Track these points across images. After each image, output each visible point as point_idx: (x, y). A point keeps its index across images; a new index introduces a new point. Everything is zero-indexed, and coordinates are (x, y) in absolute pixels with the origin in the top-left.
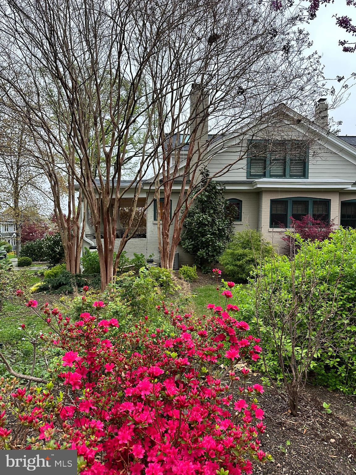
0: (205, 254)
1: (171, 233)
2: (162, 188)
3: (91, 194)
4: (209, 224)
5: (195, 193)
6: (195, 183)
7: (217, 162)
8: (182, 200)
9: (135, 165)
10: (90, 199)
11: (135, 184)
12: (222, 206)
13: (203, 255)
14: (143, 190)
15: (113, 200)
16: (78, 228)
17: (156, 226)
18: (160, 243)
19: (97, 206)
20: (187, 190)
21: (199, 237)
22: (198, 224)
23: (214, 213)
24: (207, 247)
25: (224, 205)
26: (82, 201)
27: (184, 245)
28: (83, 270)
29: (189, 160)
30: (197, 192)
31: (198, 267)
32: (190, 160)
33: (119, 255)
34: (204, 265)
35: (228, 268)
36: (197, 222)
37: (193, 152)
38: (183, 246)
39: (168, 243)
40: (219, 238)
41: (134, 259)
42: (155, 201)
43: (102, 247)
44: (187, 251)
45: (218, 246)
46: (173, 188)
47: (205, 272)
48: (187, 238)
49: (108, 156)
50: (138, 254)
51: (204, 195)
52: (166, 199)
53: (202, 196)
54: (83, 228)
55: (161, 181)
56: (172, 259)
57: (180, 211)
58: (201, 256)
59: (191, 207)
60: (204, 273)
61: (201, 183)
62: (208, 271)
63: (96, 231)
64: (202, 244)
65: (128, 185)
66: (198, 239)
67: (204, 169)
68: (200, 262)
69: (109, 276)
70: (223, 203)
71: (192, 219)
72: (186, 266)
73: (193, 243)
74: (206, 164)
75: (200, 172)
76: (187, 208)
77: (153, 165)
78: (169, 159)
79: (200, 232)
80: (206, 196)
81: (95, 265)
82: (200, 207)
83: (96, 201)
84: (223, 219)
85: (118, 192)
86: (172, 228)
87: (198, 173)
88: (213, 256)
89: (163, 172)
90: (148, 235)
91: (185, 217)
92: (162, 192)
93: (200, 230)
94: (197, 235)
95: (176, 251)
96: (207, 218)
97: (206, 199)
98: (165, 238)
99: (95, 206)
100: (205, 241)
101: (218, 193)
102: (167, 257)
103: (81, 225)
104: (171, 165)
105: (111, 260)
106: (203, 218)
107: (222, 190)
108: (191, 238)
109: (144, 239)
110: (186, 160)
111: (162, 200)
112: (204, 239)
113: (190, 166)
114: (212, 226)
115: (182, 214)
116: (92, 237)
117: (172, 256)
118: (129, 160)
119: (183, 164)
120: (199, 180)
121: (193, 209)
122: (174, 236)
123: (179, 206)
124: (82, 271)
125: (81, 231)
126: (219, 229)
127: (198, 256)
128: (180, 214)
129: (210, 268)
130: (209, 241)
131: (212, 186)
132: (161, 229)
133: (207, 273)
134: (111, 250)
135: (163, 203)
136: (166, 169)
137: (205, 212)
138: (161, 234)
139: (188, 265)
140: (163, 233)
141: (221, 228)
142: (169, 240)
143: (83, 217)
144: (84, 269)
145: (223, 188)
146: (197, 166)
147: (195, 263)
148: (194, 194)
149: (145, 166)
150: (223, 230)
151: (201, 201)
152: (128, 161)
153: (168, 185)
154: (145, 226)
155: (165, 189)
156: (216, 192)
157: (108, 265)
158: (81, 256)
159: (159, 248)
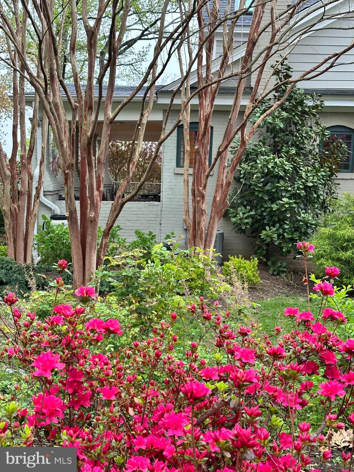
0: (275, 236)
1: (210, 192)
2: (195, 101)
3: (57, 110)
4: (286, 175)
5: (261, 114)
6: (261, 92)
7: (308, 50)
8: (234, 126)
9: (142, 56)
10: (55, 119)
11: (141, 94)
12: (315, 140)
13: (272, 238)
14: (157, 107)
15: (98, 125)
16: (31, 177)
17: (181, 179)
18: (187, 212)
19: (68, 134)
20: (245, 106)
21: (265, 201)
22: (265, 175)
23: (297, 154)
24: (282, 221)
25: (318, 139)
26: (39, 126)
27: (235, 217)
28: (37, 259)
29: (252, 43)
30: (265, 111)
31: (260, 263)
32: (254, 44)
33: (108, 232)
34: (273, 259)
35: (321, 264)
36: (263, 173)
37: (260, 30)
38: (233, 220)
39: (202, 212)
40: (306, 205)
41: (135, 242)
42: (179, 127)
43: (76, 214)
44: (241, 229)
45: (304, 221)
46: (217, 102)
47: (274, 271)
48: (242, 203)
49: (92, 34)
50: (143, 231)
51: (278, 117)
52: (203, 123)
53: (274, 118)
54: (40, 177)
55: (193, 88)
56: (210, 242)
57: (229, 149)
58: (269, 240)
59: (252, 142)
60: (273, 275)
61: (274, 92)
62: (282, 269)
63: (66, 183)
64: (272, 217)
65: (128, 94)
66: (262, 207)
67: (282, 65)
68: (265, 252)
69: (89, 270)
70: (317, 134)
71: (252, 166)
72: (238, 257)
73: (253, 213)
74: (285, 53)
75: (272, 71)
76: (243, 142)
77: (179, 53)
78: (211, 42)
79: (268, 193)
80: (283, 120)
81: (61, 250)
82: (269, 141)
83: (67, 124)
84: (315, 168)
85: (110, 108)
86: (212, 183)
87: (268, 71)
88: (292, 240)
89: (198, 69)
90: (163, 195)
91: (240, 162)
92: (195, 111)
93: (268, 187)
94: (262, 198)
95: (218, 227)
96: (283, 164)
97: (282, 126)
98: (198, 202)
99: (65, 133)
100: (278, 209)
101: (308, 115)
102: (201, 239)
103: (36, 172)
104: (214, 56)
105: (92, 240)
106: (276, 163)
107: (316, 107)
108: (250, 203)
109: (156, 203)
110: (246, 44)
111: (194, 126)
112: (275, 207)
113: (253, 59)
114: (292, 180)
115: (232, 156)
116: (56, 197)
117: (211, 237)
118: (129, 46)
119: (240, 53)
120: (271, 86)
121: (255, 145)
122: (215, 198)
123: (228, 138)
124: (36, 262)
125: (35, 184)
126: (306, 188)
127: (263, 241)
128: (229, 156)
129: (284, 264)
130: (286, 211)
131: (296, 99)
132: (190, 184)
133: (278, 274)
134: (94, 221)
135: (196, 132)
136: (204, 63)
137: (279, 152)
138: (190, 194)
139: (240, 256)
140: (193, 191)
141: (311, 184)
142: (206, 206)
143: (39, 157)
144: (39, 258)
145: (318, 103)
146: (267, 57)
147: (256, 253)
148: (258, 115)
149: (164, 55)
150: (315, 188)
151: (272, 129)
152: (127, 48)
153: (208, 95)
154: (159, 178)
155: (201, 104)
156: (304, 112)
157: (88, 249)
158: (35, 233)
159: (185, 221)
